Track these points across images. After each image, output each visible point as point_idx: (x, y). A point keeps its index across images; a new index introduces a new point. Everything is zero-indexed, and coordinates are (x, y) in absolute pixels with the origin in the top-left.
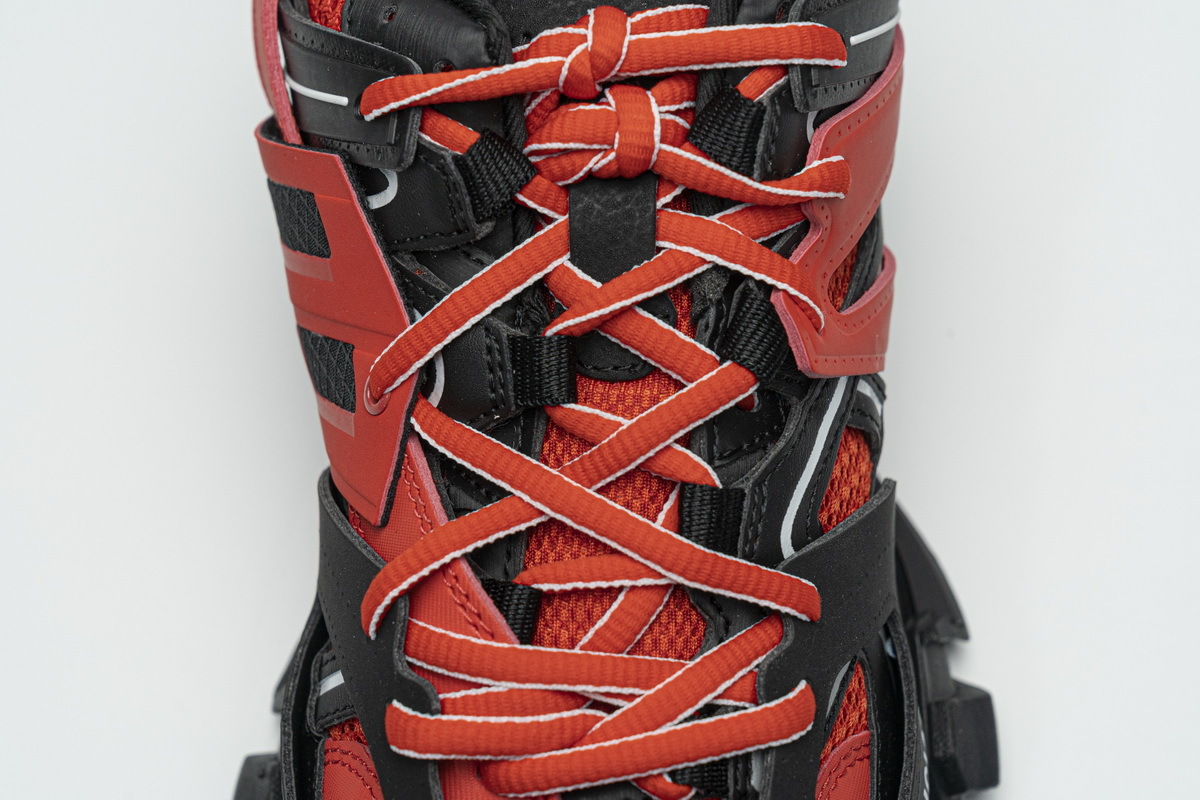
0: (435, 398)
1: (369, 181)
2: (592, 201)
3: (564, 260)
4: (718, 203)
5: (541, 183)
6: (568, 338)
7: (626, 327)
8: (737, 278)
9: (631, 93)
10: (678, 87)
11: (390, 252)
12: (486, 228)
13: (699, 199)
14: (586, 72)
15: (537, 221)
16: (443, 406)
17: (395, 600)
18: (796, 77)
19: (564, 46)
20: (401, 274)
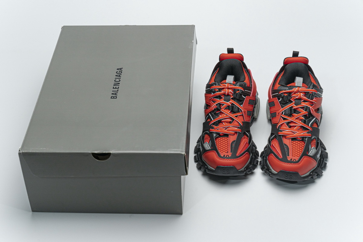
0: (283, 114)
1: (279, 99)
2: (297, 101)
3: (294, 105)
4: (307, 101)
5: (292, 99)
6: (294, 109)
7: (298, 109)
8: (307, 107)
9: (300, 93)
10: (304, 93)
11: (280, 104)
12: (288, 101)
13: (305, 101)
14: (297, 91)
15: (292, 102)
16: (284, 115)
17: (279, 126)
18: (313, 93)
19: (295, 89)
20: (281, 106)
